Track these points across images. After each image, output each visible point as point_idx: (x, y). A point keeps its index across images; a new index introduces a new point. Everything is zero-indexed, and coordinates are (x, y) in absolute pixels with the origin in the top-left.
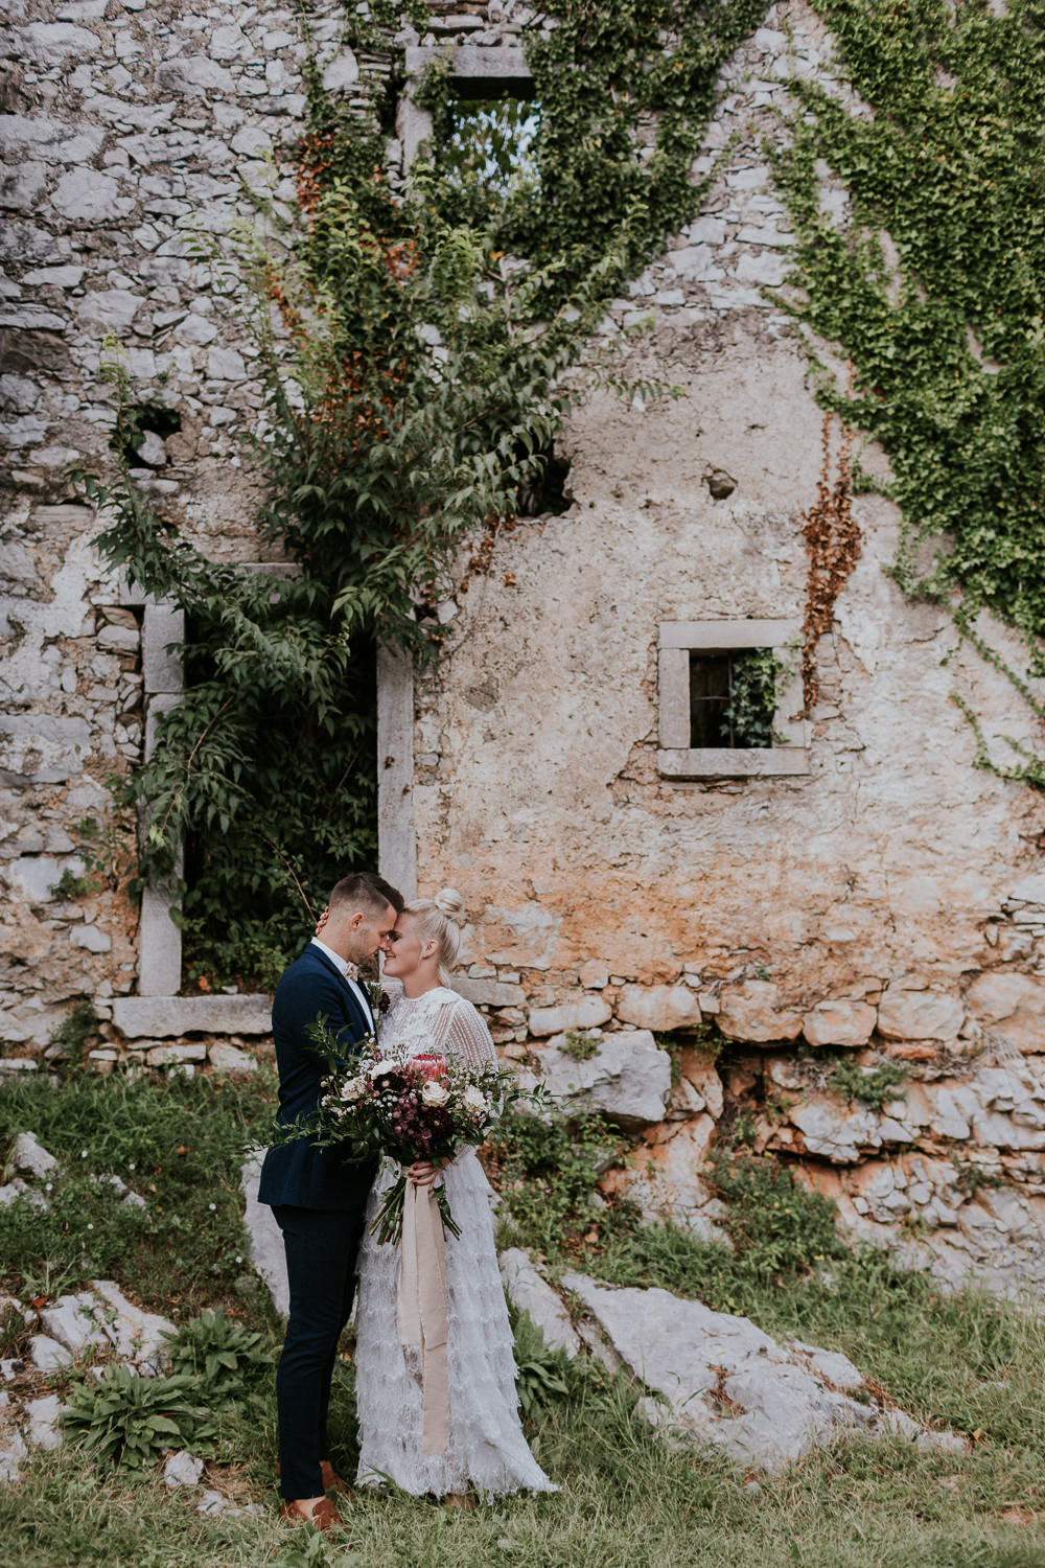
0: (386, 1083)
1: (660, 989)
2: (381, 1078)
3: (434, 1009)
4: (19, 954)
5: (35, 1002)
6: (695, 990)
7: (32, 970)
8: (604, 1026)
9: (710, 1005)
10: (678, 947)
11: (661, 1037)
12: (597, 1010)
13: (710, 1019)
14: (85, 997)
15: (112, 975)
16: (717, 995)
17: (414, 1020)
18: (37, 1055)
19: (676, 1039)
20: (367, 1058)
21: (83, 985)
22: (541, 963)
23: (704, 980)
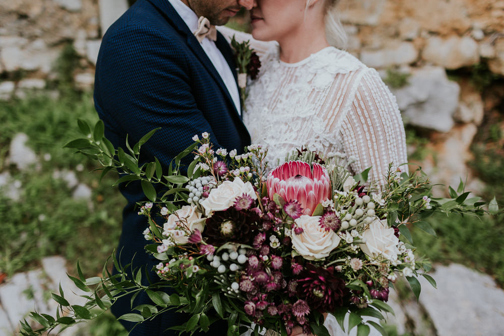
0: (227, 227)
1: (453, 40)
2: (219, 216)
3: (324, 80)
4: (24, 11)
5: (39, 44)
6: (478, 41)
7: (33, 22)
8: (413, 65)
9: (487, 51)
10: (471, 9)
11: (452, 73)
12: (407, 53)
13: (484, 61)
14: (69, 41)
15: (85, 25)
16: (494, 44)
17: (292, 93)
18: (45, 77)
19: (459, 74)
20: (202, 173)
21: (67, 32)
22: (372, 20)
23: (486, 33)
